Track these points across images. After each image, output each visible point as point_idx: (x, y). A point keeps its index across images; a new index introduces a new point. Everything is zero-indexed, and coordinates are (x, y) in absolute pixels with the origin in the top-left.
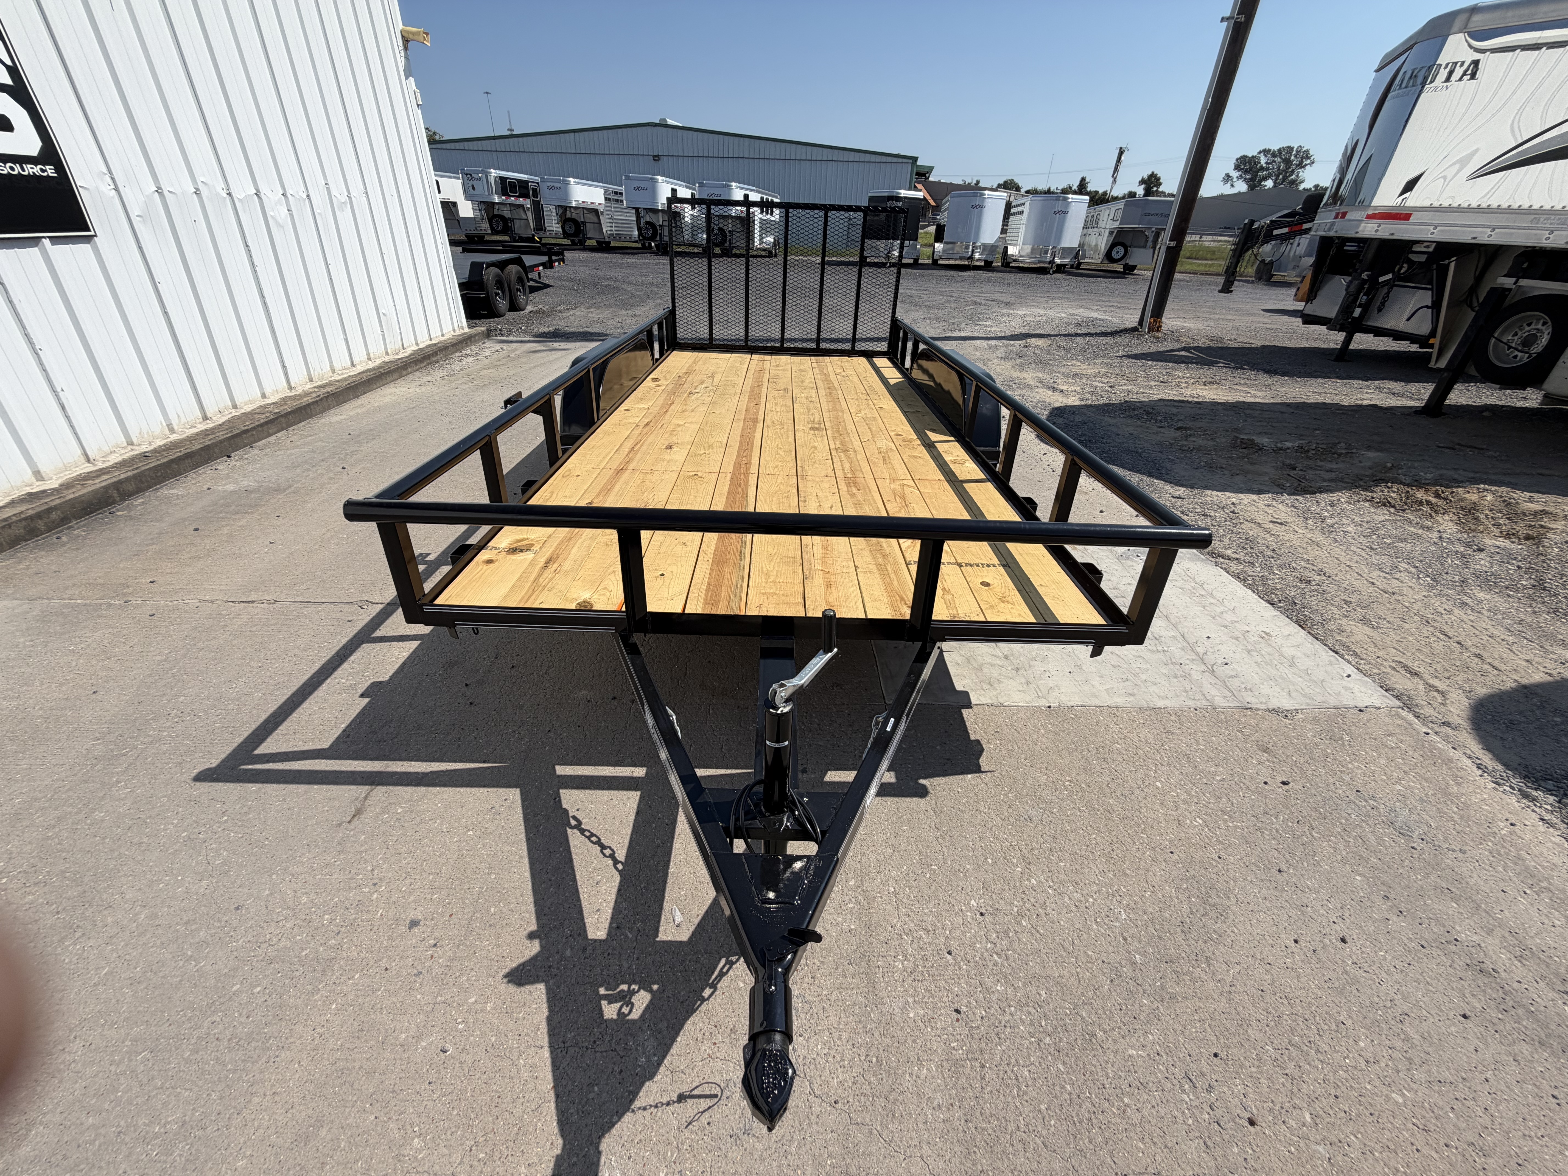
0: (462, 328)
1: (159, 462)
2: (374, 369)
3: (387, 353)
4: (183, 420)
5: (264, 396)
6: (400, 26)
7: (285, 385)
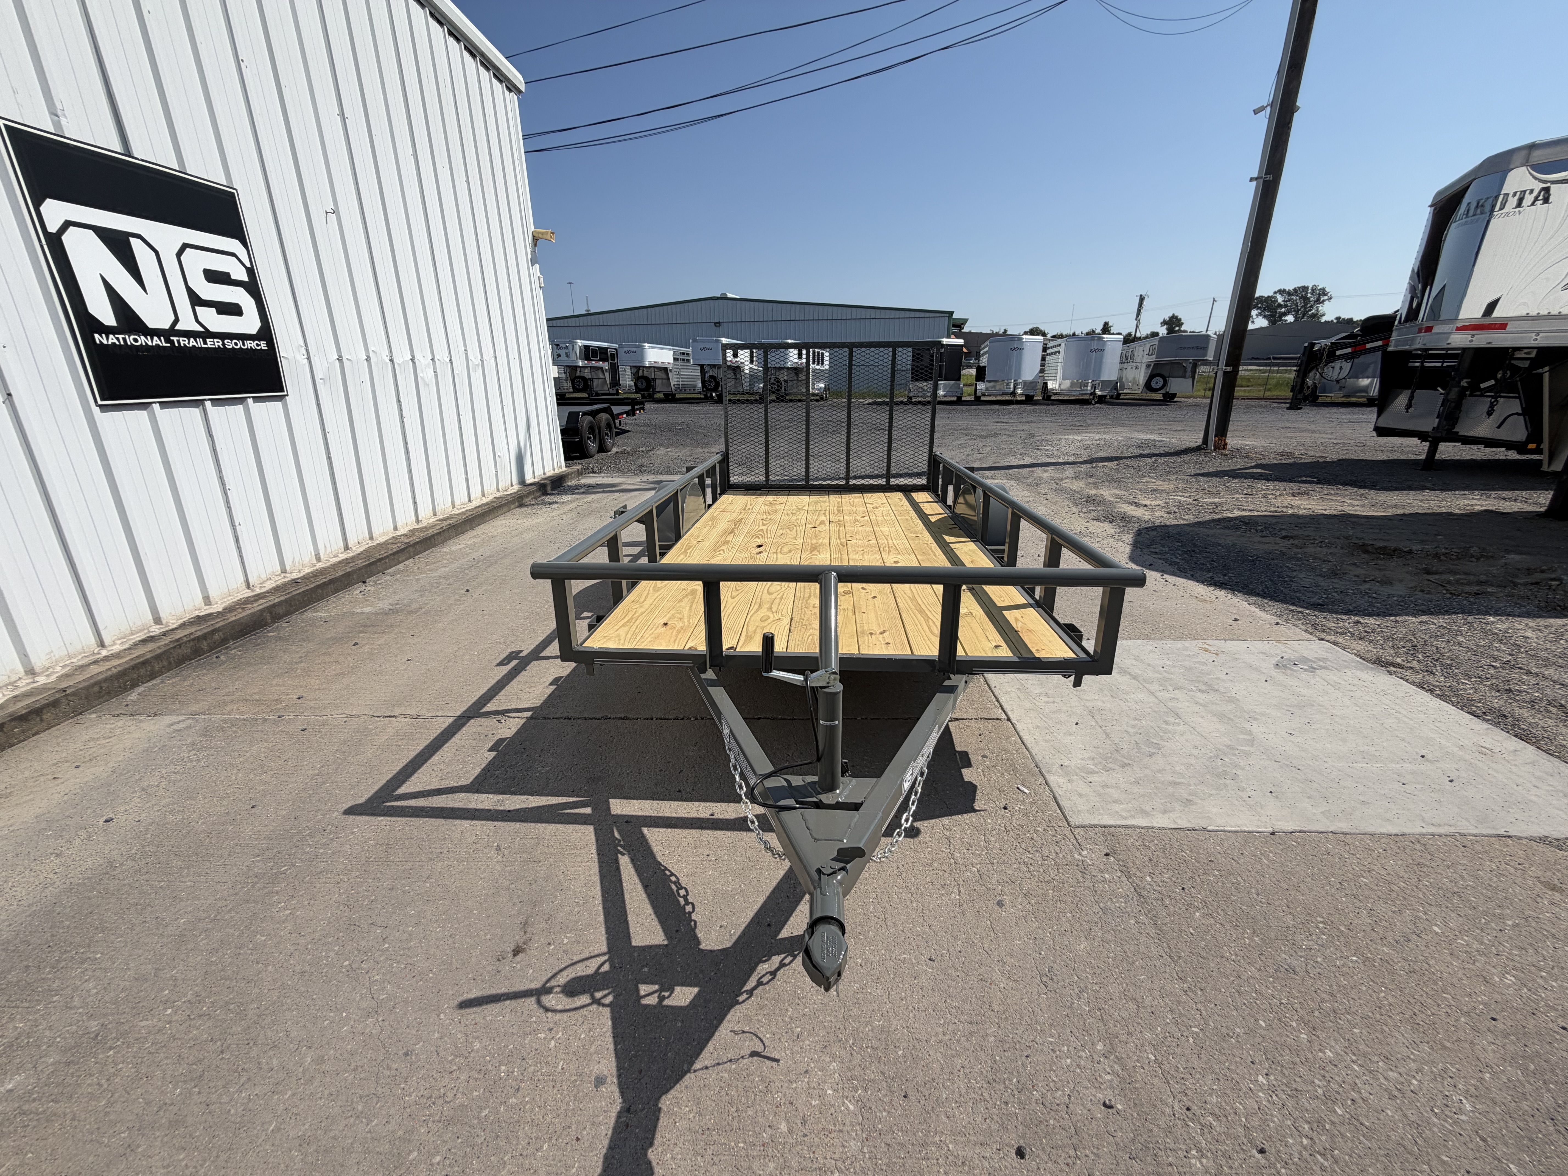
0: (561, 467)
1: (307, 588)
2: (487, 504)
3: (498, 490)
4: (329, 550)
5: (396, 528)
6: (533, 229)
7: (414, 518)
